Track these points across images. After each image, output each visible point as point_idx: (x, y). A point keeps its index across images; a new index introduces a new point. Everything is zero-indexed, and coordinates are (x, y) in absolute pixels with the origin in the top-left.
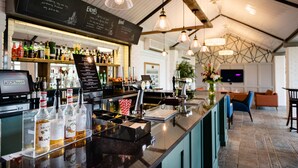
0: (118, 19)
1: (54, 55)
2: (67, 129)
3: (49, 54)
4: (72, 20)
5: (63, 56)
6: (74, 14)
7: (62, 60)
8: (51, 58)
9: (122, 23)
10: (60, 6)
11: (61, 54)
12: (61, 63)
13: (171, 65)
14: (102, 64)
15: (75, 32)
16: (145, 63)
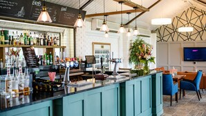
0: (60, 6)
1: (8, 41)
2: (20, 85)
3: (4, 41)
4: (21, 13)
5: (15, 41)
6: (23, 8)
7: (14, 44)
8: (6, 43)
9: (65, 9)
10: (11, 4)
11: (13, 40)
12: (13, 46)
13: (125, 43)
14: (49, 47)
15: (24, 22)
16: (93, 44)
